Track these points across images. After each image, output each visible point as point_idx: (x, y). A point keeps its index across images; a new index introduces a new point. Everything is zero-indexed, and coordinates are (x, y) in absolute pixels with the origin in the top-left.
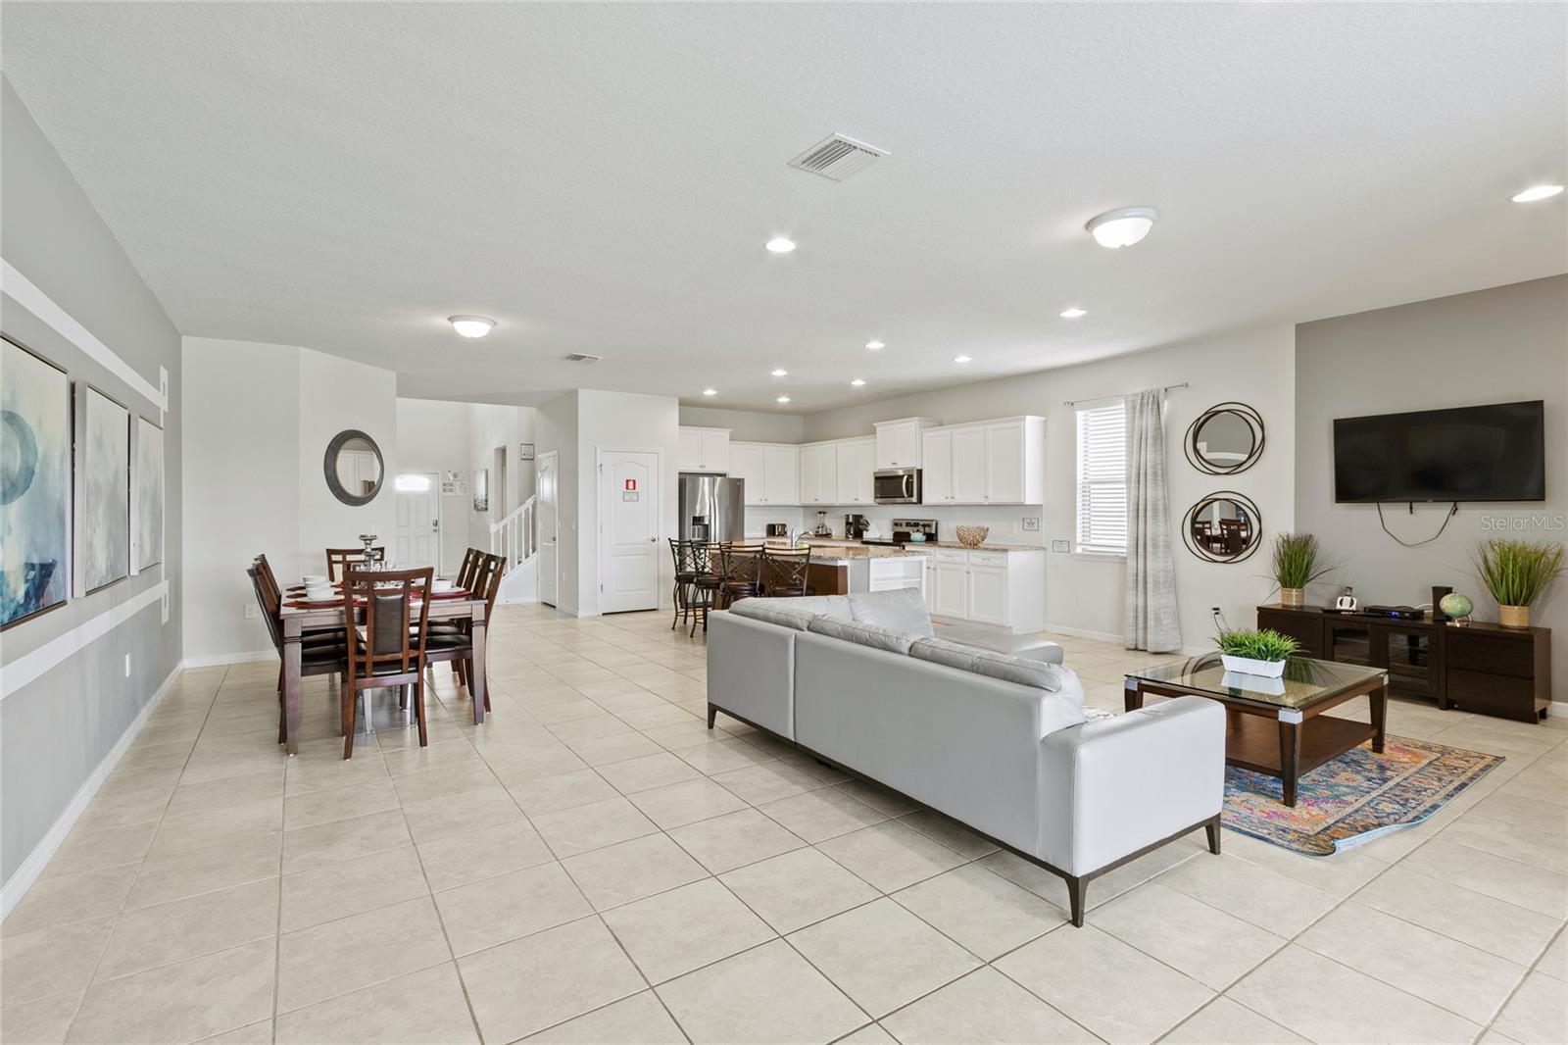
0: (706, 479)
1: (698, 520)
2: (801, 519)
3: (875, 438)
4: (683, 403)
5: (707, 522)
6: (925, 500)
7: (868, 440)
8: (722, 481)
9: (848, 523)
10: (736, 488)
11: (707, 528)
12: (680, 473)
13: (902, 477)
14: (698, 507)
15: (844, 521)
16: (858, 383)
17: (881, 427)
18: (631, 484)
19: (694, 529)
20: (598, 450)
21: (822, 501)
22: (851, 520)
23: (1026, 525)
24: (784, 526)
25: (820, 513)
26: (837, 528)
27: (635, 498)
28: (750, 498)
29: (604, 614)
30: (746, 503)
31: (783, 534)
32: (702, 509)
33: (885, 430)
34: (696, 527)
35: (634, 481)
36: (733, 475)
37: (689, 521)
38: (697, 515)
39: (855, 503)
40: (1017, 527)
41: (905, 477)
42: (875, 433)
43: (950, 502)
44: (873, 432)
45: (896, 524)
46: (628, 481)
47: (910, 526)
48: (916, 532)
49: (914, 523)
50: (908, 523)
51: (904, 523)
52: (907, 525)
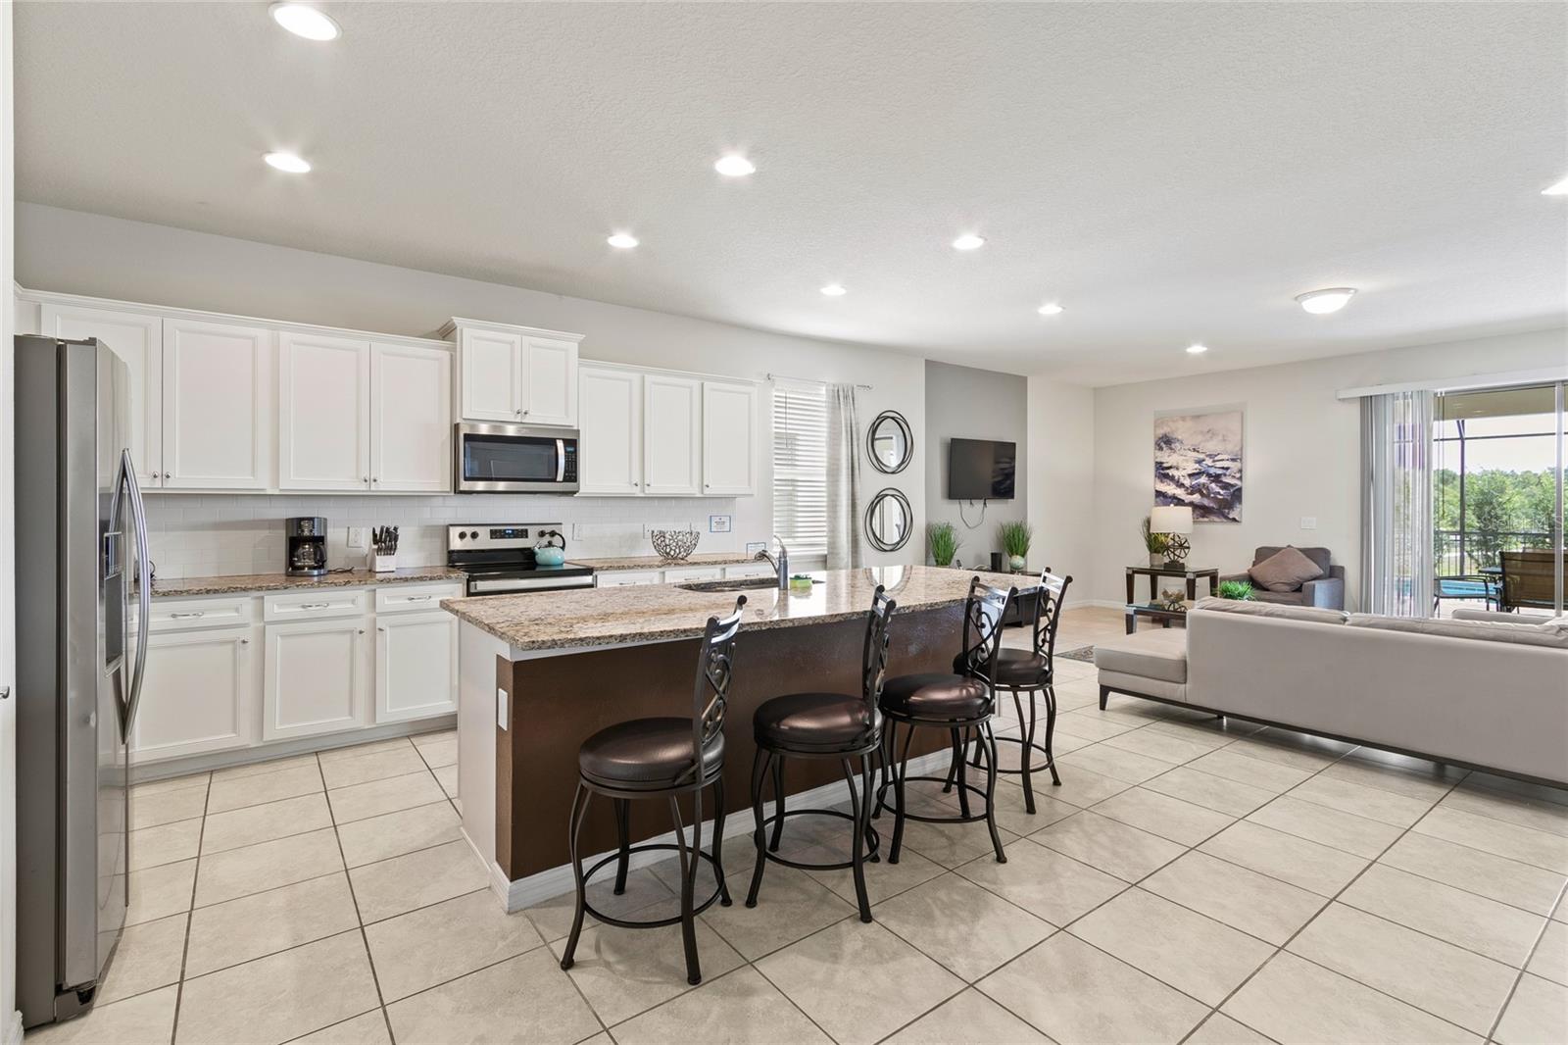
3: (454, 346)
6: (583, 488)
7: (418, 348)
13: (550, 442)
17: (472, 332)
23: (714, 524)
39: (362, 488)
41: (560, 443)
42: (454, 337)
45: (463, 535)
47: (502, 537)
48: (546, 547)
49: (513, 530)
50: (496, 530)
51: (484, 533)
52: (494, 534)
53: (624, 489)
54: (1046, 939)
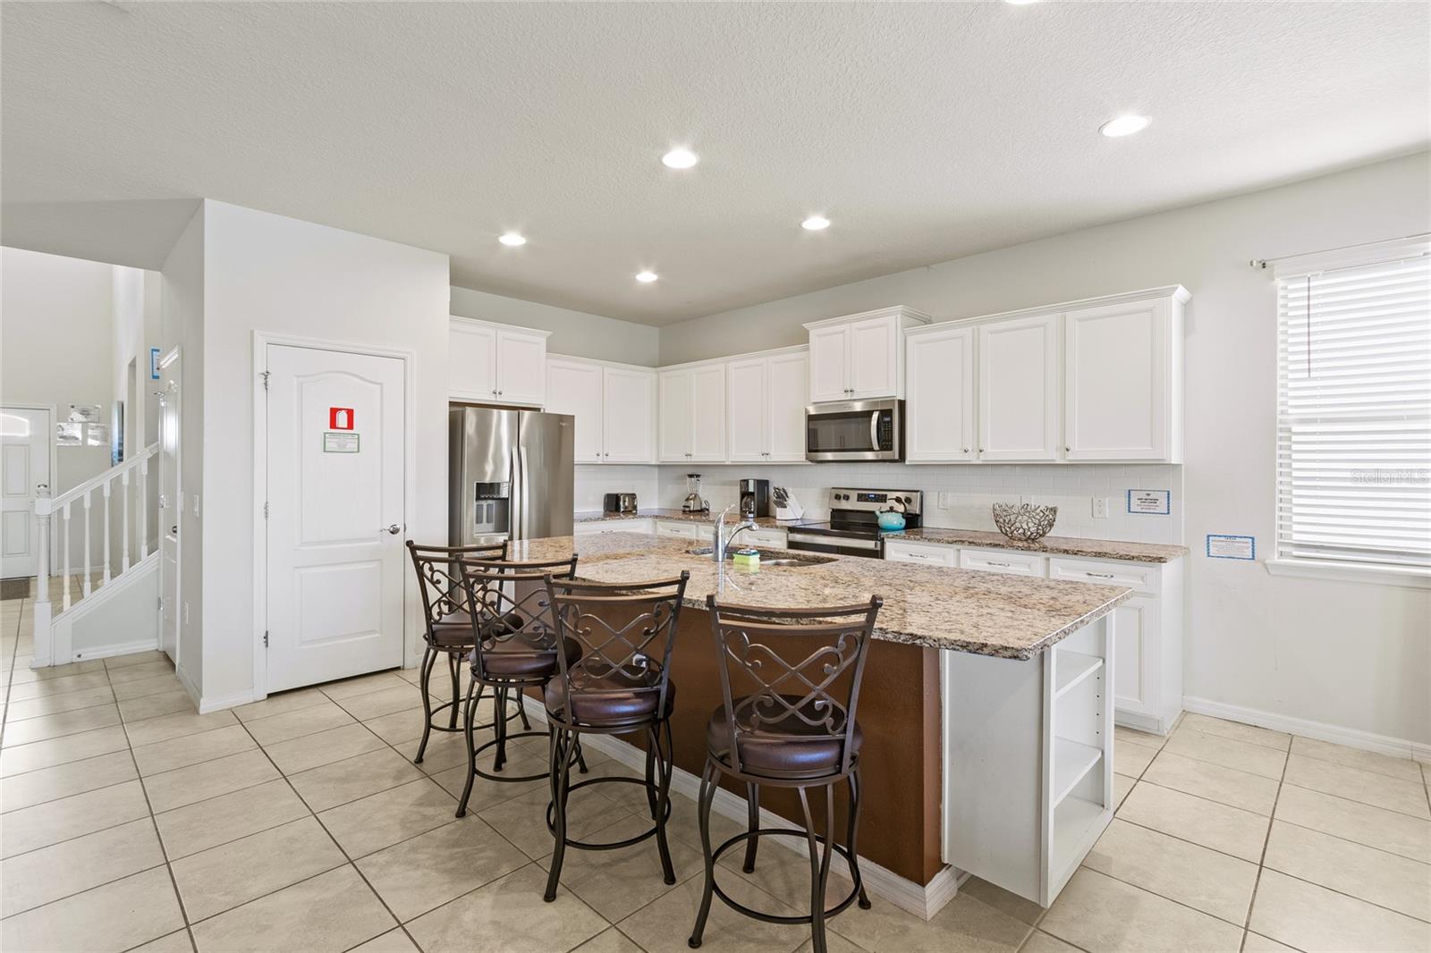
0: (505, 413)
1: (486, 490)
2: (655, 485)
3: (807, 349)
4: (459, 278)
5: (504, 493)
6: (911, 456)
7: (792, 354)
8: (531, 419)
9: (745, 494)
10: (558, 431)
11: (505, 503)
12: (452, 404)
13: (869, 414)
14: (489, 468)
15: (737, 492)
16: (816, 223)
17: (817, 332)
18: (342, 419)
19: (479, 508)
20: (260, 341)
21: (700, 457)
22: (751, 489)
23: (1134, 500)
24: (633, 497)
25: (691, 476)
26: (722, 500)
27: (352, 446)
28: (584, 449)
29: (270, 695)
30: (577, 460)
31: (632, 511)
32: (497, 468)
33: (826, 337)
34: (484, 503)
35: (350, 413)
36: (552, 408)
37: (468, 491)
38: (487, 480)
39: (763, 460)
40: (1113, 506)
41: (875, 416)
42: (807, 341)
43: (972, 458)
44: (803, 338)
45: (838, 497)
46: (334, 412)
47: (866, 500)
48: (888, 511)
49: (875, 495)
50: (862, 494)
51: (854, 495)
52: (861, 498)
53: (955, 456)
54: (390, 911)
